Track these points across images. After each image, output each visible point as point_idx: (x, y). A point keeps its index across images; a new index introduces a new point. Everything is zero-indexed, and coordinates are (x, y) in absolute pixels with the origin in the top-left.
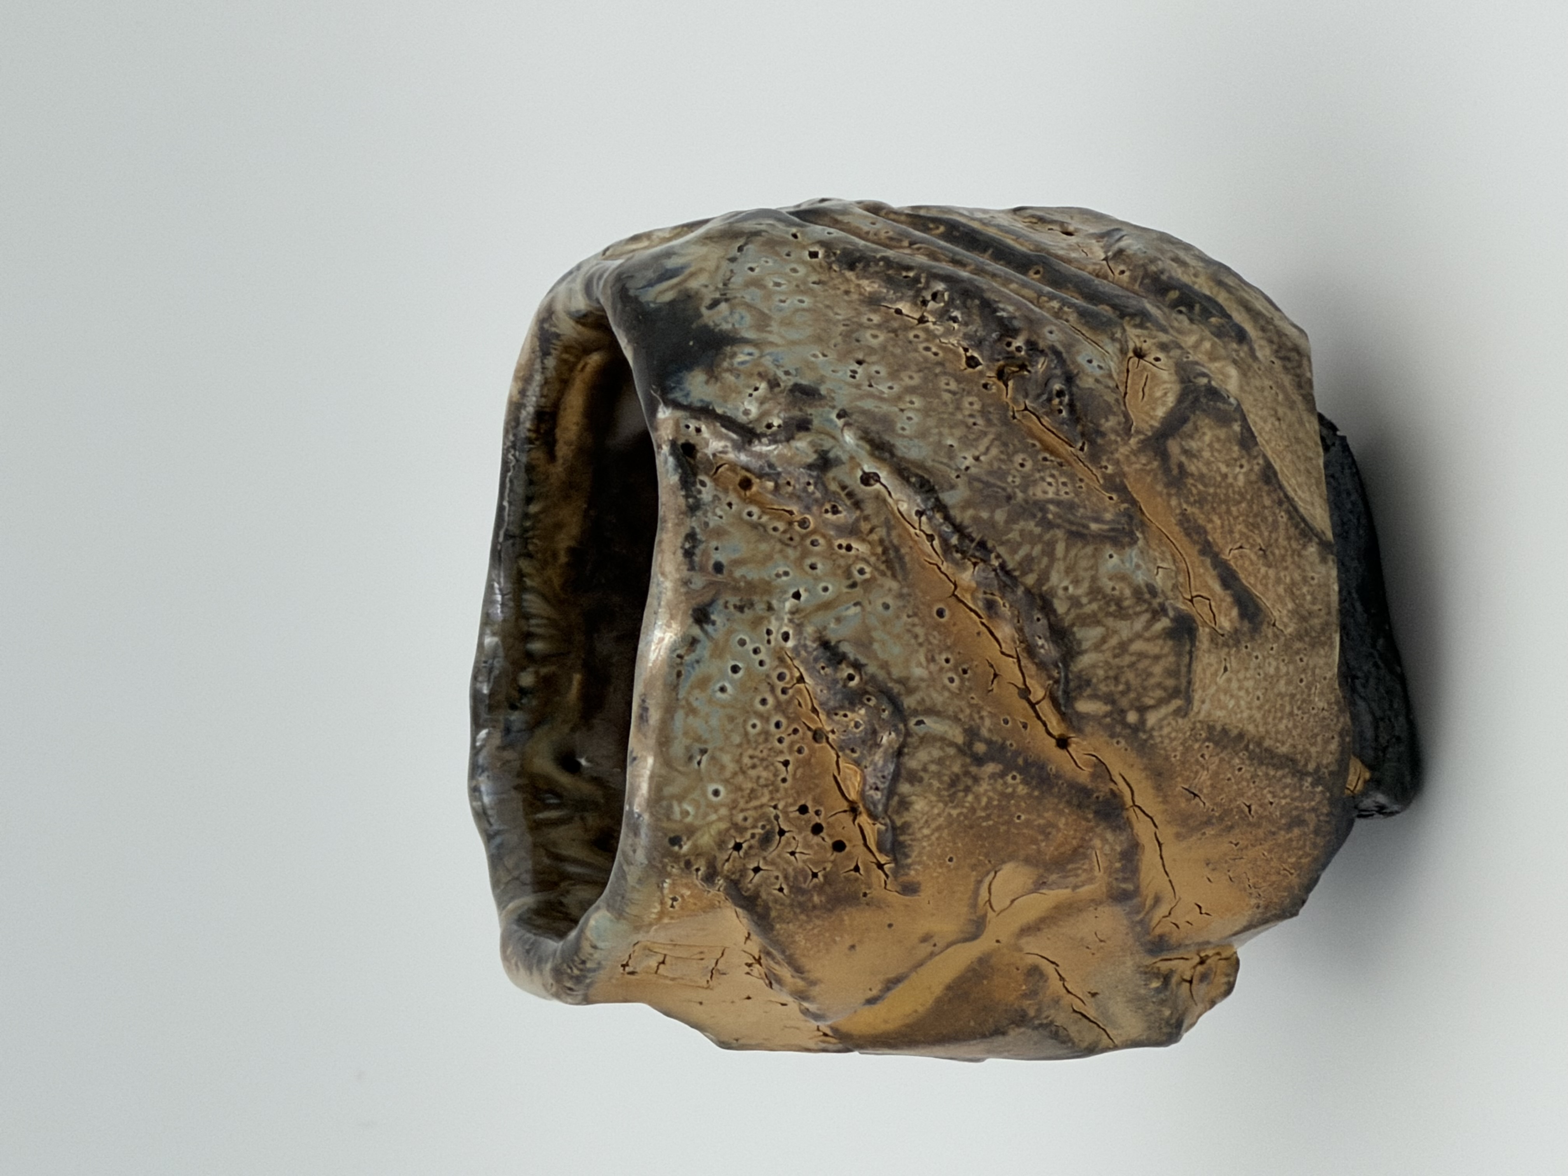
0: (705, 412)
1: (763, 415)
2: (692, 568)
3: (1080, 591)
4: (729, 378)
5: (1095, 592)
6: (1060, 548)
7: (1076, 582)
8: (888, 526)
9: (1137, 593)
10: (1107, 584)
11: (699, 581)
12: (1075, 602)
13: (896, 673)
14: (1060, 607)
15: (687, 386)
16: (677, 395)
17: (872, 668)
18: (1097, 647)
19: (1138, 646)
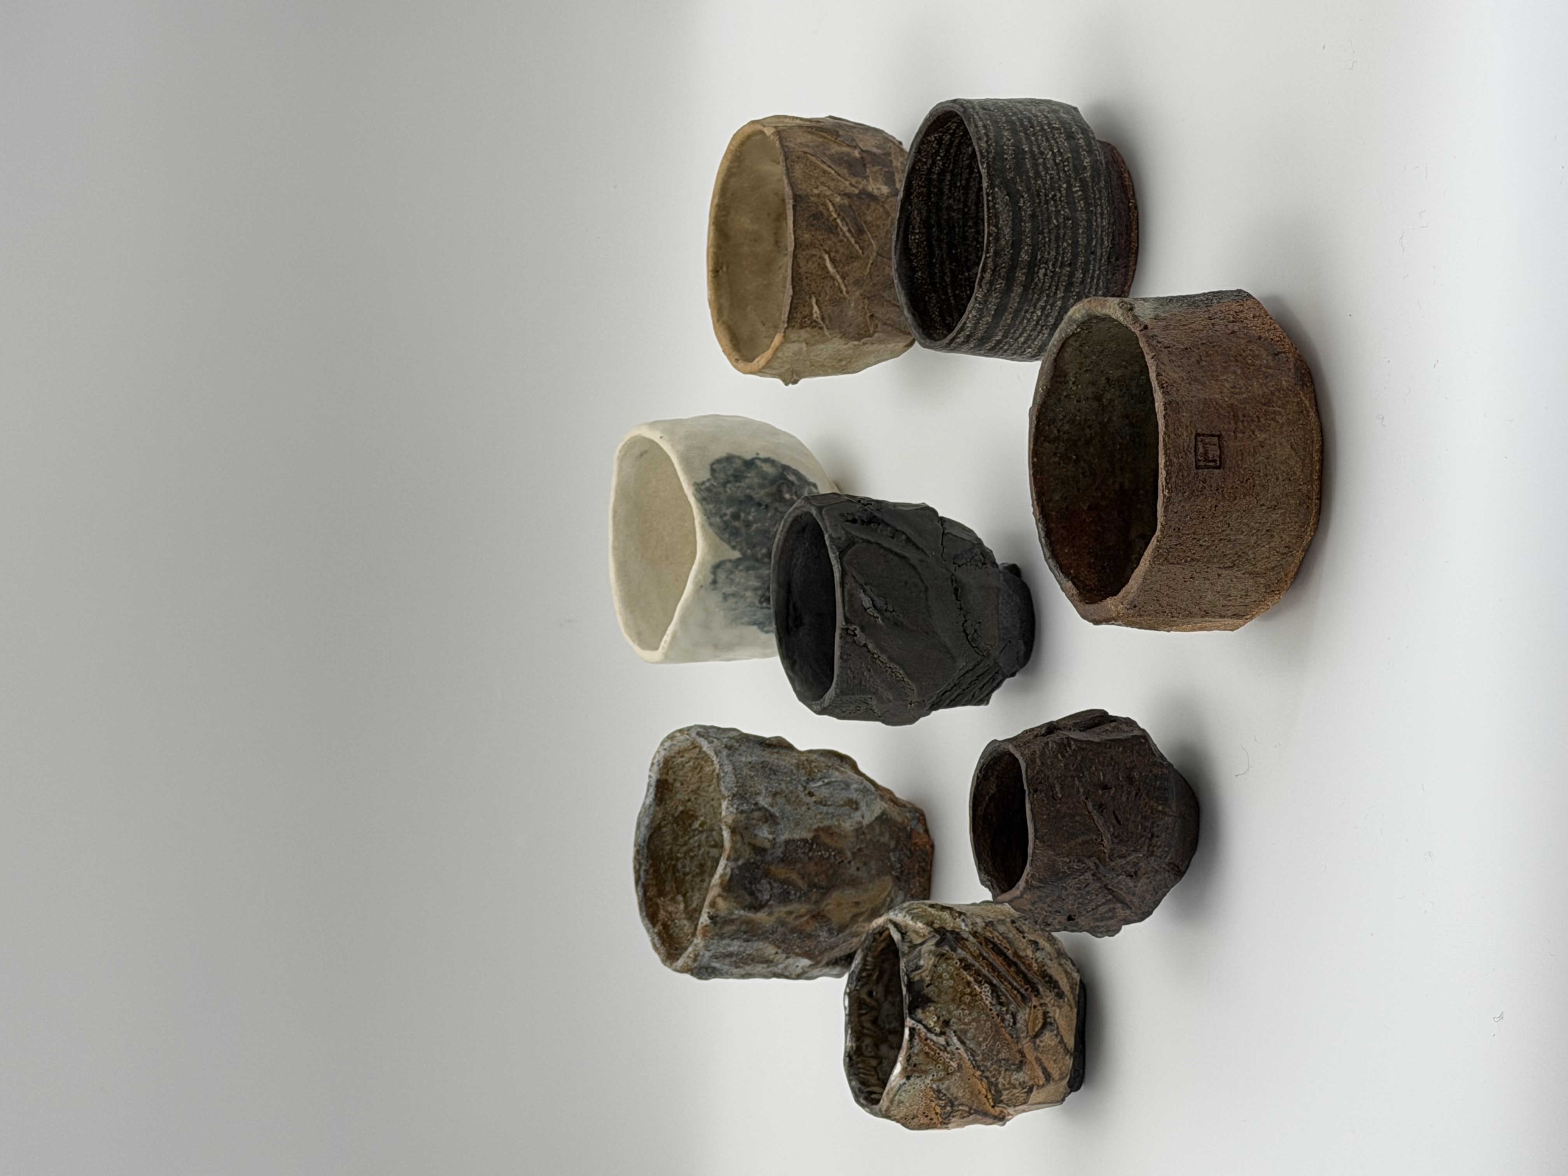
0: (920, 1022)
1: (934, 1027)
2: (908, 1065)
3: (1006, 1083)
4: (927, 1013)
5: (1009, 1083)
6: (1003, 1072)
7: (1005, 1080)
8: (960, 1059)
9: (1020, 1084)
10: (1013, 1081)
11: (909, 1068)
12: (1004, 1085)
13: (955, 1095)
14: (1000, 1086)
15: (916, 1013)
16: (913, 1016)
17: (948, 1096)
18: (1007, 1095)
19: (1018, 1094)
